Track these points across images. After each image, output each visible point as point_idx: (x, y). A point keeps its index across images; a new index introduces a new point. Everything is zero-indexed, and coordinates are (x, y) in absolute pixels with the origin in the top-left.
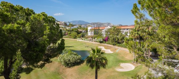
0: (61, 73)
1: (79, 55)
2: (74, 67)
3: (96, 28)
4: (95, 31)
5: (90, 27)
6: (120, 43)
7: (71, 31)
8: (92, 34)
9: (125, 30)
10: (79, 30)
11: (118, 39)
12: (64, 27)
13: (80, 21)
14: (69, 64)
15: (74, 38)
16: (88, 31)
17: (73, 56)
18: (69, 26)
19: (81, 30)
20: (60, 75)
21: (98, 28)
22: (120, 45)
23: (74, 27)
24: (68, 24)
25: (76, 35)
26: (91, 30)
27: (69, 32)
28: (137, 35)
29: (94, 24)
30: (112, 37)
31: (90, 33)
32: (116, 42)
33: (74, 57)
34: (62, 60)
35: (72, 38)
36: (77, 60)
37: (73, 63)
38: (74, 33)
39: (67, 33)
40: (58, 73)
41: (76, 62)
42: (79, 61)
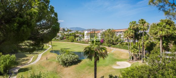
0: (59, 72)
1: (76, 55)
2: (71, 66)
3: (92, 32)
4: (91, 35)
5: (86, 31)
6: (115, 44)
7: (69, 35)
8: (88, 37)
9: (119, 33)
10: (76, 34)
11: (113, 41)
12: (62, 32)
13: (77, 28)
14: (66, 63)
15: (72, 42)
16: (85, 35)
17: (71, 55)
18: (66, 31)
19: (78, 35)
20: (58, 74)
21: (94, 32)
22: (115, 46)
23: (72, 32)
24: (66, 29)
25: (74, 39)
26: (87, 34)
27: (67, 36)
28: (132, 33)
29: (90, 30)
30: (107, 39)
31: (86, 37)
32: (111, 43)
33: (71, 57)
34: (60, 60)
35: (70, 42)
36: (75, 60)
37: (71, 63)
38: (72, 37)
39: (65, 38)
40: (56, 72)
41: (73, 62)
42: (76, 60)
